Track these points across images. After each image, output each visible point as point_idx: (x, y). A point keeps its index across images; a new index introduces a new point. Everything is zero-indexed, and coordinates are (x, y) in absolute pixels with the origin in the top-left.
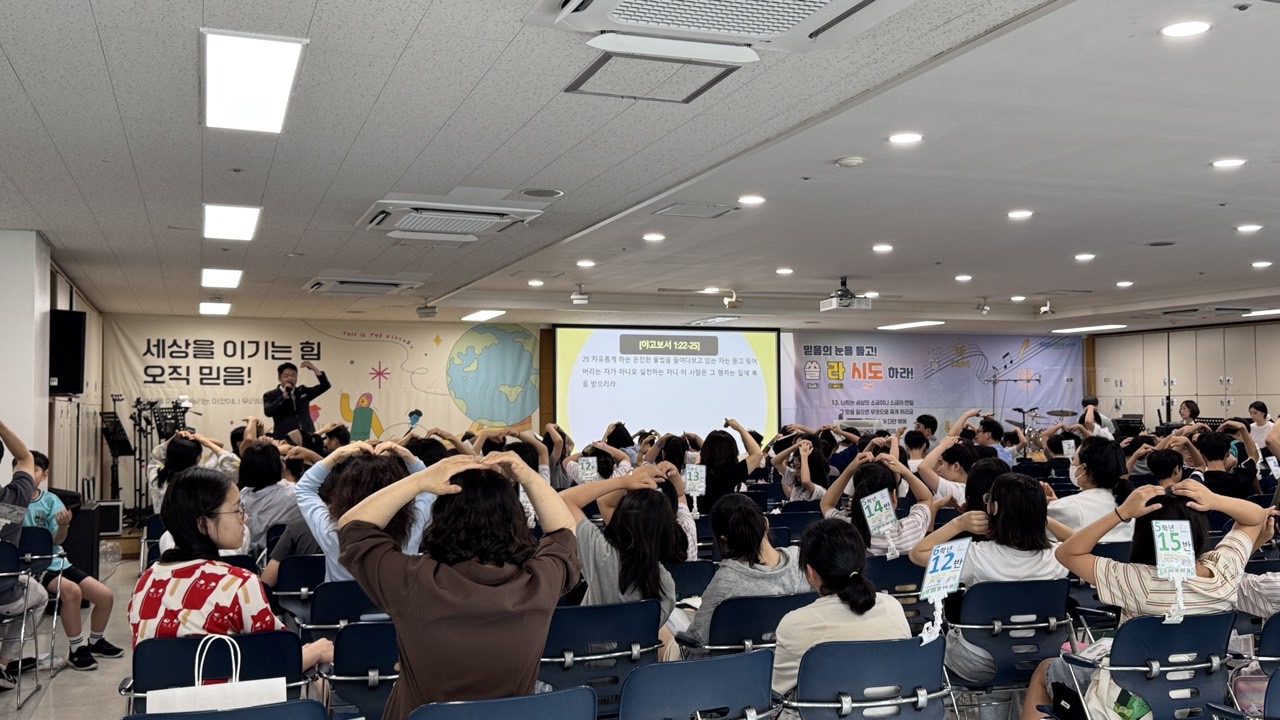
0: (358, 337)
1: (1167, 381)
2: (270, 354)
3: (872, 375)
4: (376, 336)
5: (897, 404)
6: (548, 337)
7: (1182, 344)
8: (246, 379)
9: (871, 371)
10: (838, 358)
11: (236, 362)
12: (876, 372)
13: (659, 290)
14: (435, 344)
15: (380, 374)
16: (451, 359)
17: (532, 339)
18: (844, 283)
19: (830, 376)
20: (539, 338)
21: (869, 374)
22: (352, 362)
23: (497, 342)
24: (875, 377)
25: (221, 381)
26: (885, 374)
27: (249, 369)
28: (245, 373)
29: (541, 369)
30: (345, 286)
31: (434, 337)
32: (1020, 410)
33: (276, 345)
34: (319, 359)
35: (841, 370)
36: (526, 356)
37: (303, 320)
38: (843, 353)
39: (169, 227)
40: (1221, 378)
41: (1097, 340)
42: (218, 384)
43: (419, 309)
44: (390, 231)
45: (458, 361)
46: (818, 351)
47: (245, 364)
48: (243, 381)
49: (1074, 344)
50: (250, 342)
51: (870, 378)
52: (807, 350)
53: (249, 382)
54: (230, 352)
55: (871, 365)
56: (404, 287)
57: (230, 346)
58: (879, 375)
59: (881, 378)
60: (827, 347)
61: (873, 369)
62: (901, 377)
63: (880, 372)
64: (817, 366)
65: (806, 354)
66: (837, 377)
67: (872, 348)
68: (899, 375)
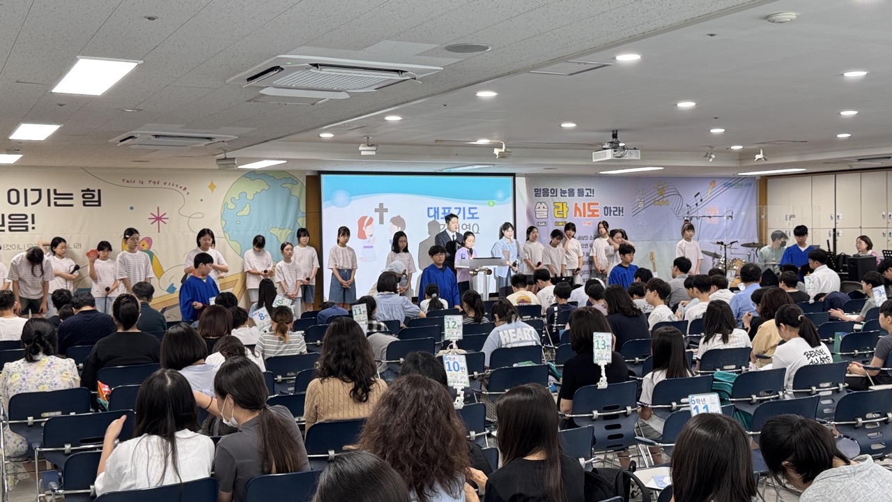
0: (137, 184)
1: (833, 216)
2: (52, 201)
3: (591, 213)
4: (154, 183)
6: (314, 182)
7: (847, 185)
8: (30, 225)
9: (590, 210)
10: (563, 200)
11: (20, 209)
12: (594, 211)
13: (436, 141)
14: (210, 190)
15: (158, 219)
16: (225, 204)
17: (299, 185)
18: (615, 136)
19: (557, 215)
20: (305, 184)
21: (588, 213)
22: (132, 208)
23: (267, 188)
24: (593, 215)
25: (6, 228)
26: (601, 212)
27: (33, 215)
28: (29, 220)
29: (307, 212)
30: (160, 139)
31: (209, 184)
32: (722, 243)
33: (58, 192)
34: (99, 205)
35: (565, 210)
36: (294, 200)
37: (82, 168)
38: (567, 194)
39: (17, 82)
40: (884, 213)
41: (769, 181)
42: (3, 231)
43: (218, 160)
44: (263, 88)
45: (231, 206)
46: (546, 193)
47: (29, 211)
48: (27, 227)
49: (750, 185)
50: (32, 190)
51: (589, 216)
52: (537, 192)
53: (33, 228)
54: (14, 199)
55: (589, 204)
56: (216, 140)
57: (13, 194)
58: (596, 213)
59: (598, 216)
60: (553, 189)
61: (591, 209)
62: (614, 215)
63: (597, 211)
64: (546, 207)
65: (536, 196)
66: (562, 216)
67: (590, 189)
68: (612, 213)
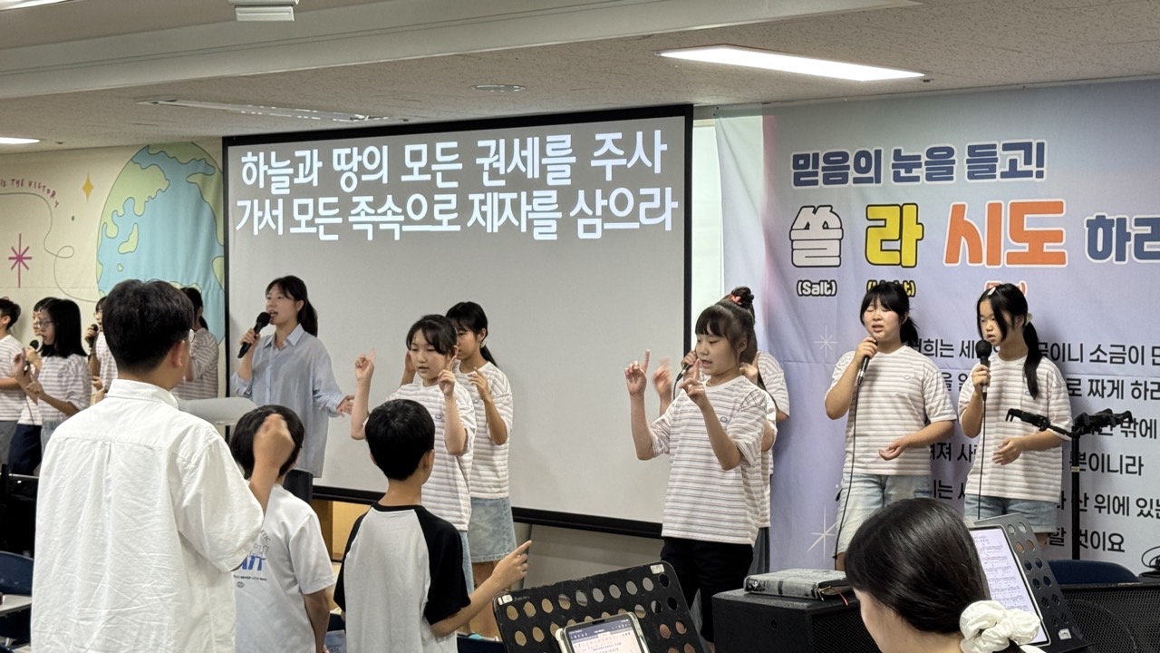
3: (1024, 247)
4: (17, 184)
5: (1118, 358)
9: (1018, 234)
10: (903, 192)
12: (1038, 239)
14: (85, 196)
15: (21, 259)
16: (104, 226)
17: (216, 176)
19: (876, 255)
21: (1008, 245)
23: (165, 186)
24: (1036, 256)
26: (1074, 242)
31: (84, 183)
35: (911, 232)
38: (921, 172)
45: (112, 231)
46: (836, 169)
51: (1013, 258)
52: (803, 168)
55: (1019, 210)
58: (1048, 247)
59: (1059, 258)
60: (866, 154)
61: (1026, 229)
62: (1140, 254)
63: (1057, 237)
64: (833, 222)
65: (798, 182)
66: (895, 258)
67: (1026, 147)
68: (1130, 246)
